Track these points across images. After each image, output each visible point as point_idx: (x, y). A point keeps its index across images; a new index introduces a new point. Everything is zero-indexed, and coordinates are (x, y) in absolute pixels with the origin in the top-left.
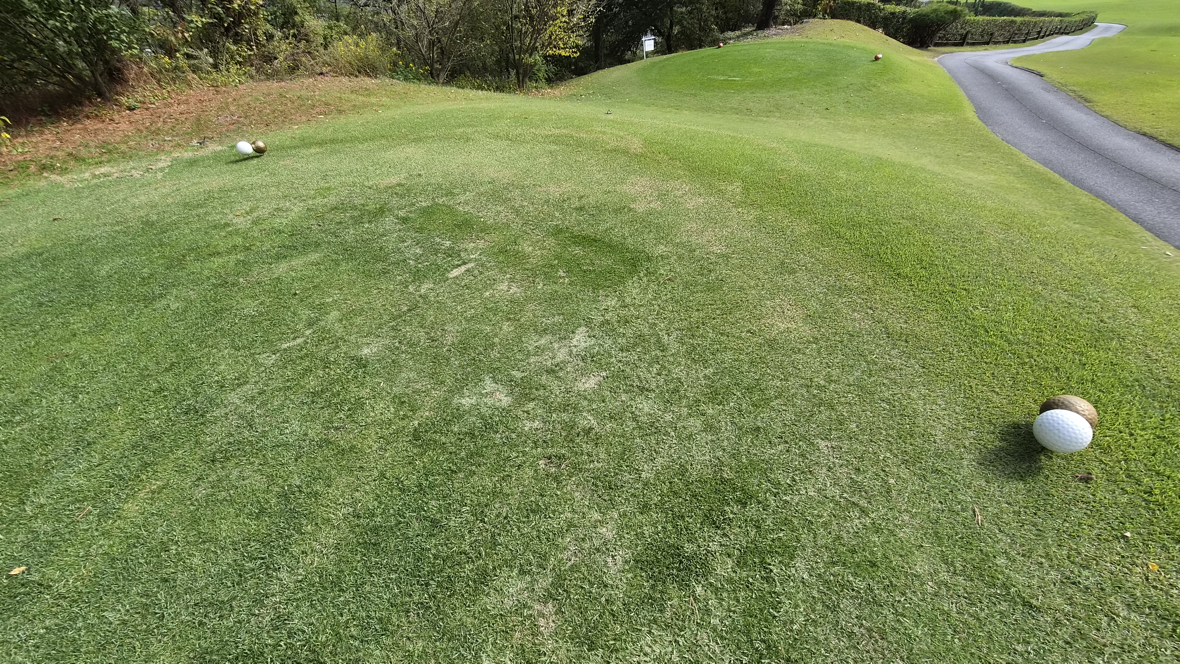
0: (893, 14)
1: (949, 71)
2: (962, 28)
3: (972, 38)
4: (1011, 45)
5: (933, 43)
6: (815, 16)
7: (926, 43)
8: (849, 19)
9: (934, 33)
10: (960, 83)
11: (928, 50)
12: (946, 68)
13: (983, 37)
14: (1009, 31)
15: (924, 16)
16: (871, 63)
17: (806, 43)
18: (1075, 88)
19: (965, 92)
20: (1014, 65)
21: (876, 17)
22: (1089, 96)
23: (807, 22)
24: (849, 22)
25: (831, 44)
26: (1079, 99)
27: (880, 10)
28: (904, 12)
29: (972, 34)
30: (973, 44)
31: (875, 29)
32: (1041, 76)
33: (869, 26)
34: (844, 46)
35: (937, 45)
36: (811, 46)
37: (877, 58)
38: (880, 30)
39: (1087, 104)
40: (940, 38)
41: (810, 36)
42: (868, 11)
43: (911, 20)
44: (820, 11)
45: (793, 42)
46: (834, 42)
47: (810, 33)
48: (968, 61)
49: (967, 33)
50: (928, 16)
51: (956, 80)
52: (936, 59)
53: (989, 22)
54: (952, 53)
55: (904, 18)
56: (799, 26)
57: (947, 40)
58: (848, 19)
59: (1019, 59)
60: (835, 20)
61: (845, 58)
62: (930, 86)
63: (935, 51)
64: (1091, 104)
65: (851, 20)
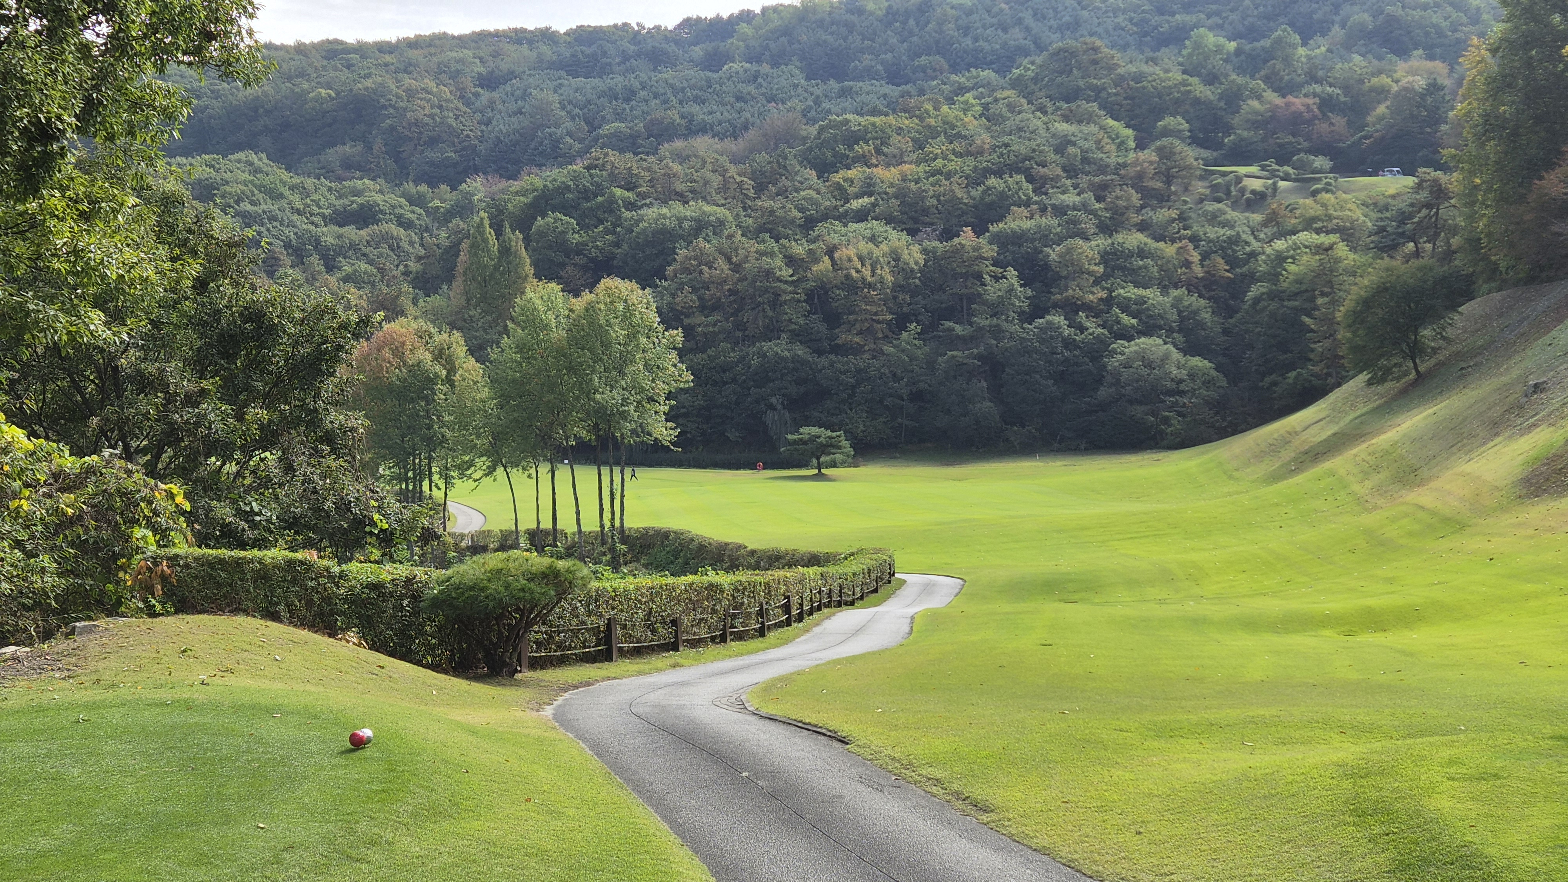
0: (376, 586)
1: (598, 749)
2: (590, 613)
3: (629, 638)
4: (735, 646)
5: (525, 662)
6: (113, 609)
7: (505, 664)
8: (237, 609)
9: (516, 635)
10: (640, 788)
11: (519, 684)
12: (585, 740)
13: (654, 631)
14: (714, 611)
15: (472, 588)
16: (342, 761)
17: (93, 706)
18: (938, 774)
19: (665, 818)
20: (764, 711)
21: (328, 600)
22: (978, 792)
23: (88, 630)
24: (240, 619)
25: (189, 706)
26: (959, 804)
27: (331, 577)
28: (409, 581)
29: (624, 627)
30: (638, 652)
31: (330, 635)
32: (843, 741)
33: (313, 627)
34: (238, 708)
35: (536, 664)
36: (116, 717)
37: (358, 743)
38: (353, 636)
39: (985, 818)
40: (538, 643)
41: (107, 677)
42: (294, 581)
43: (437, 603)
44: (132, 589)
45: (41, 709)
46: (199, 695)
47: (109, 669)
48: (640, 710)
49: (609, 625)
50: (483, 589)
51: (628, 780)
52: (549, 711)
53: (654, 593)
54: (588, 684)
55: (416, 598)
56: (59, 645)
57: (560, 646)
58: (235, 611)
59: (769, 689)
60: (189, 618)
61: (248, 751)
62: (556, 814)
63: (538, 684)
64: (993, 816)
65: (246, 612)
